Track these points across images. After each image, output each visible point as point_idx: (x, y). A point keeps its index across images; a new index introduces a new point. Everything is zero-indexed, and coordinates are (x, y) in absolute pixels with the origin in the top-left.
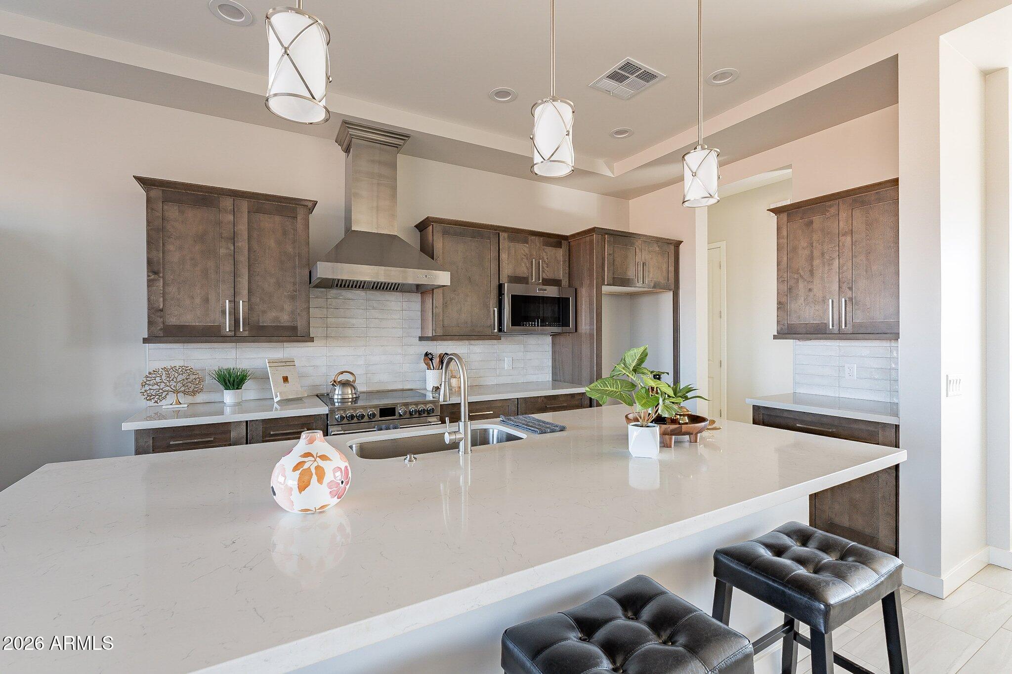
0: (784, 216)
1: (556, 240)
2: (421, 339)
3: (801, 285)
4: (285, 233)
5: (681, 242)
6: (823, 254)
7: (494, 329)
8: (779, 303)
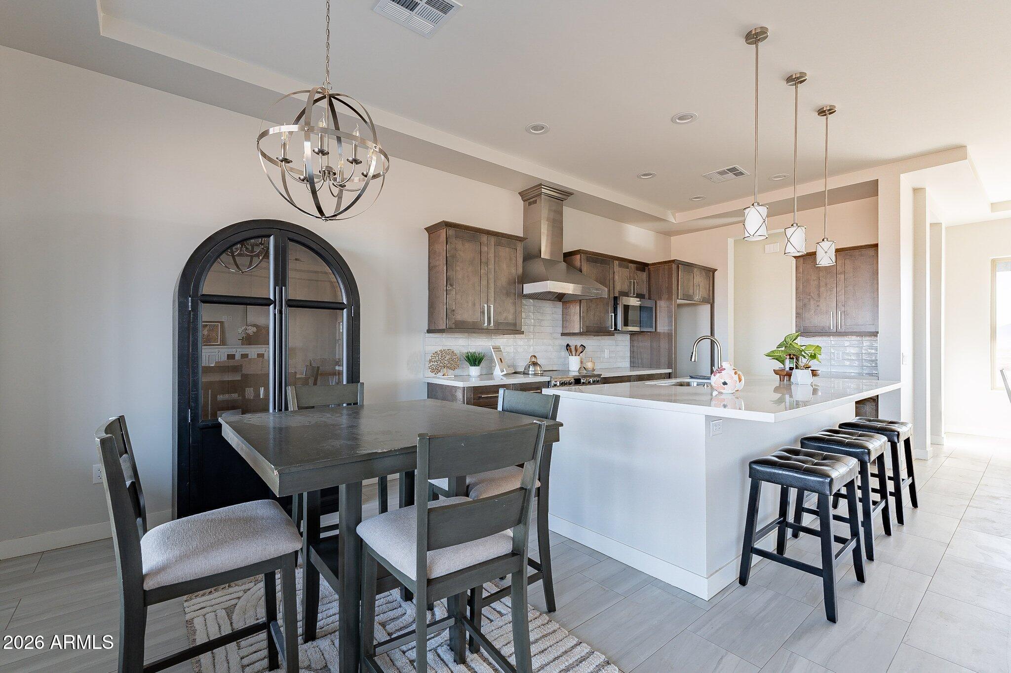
0: (801, 260)
1: (642, 266)
2: (563, 334)
3: (812, 302)
4: (511, 259)
5: (717, 270)
6: (826, 285)
7: (612, 328)
8: (797, 313)
